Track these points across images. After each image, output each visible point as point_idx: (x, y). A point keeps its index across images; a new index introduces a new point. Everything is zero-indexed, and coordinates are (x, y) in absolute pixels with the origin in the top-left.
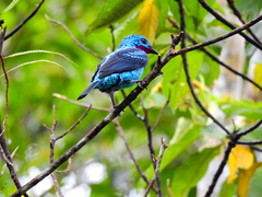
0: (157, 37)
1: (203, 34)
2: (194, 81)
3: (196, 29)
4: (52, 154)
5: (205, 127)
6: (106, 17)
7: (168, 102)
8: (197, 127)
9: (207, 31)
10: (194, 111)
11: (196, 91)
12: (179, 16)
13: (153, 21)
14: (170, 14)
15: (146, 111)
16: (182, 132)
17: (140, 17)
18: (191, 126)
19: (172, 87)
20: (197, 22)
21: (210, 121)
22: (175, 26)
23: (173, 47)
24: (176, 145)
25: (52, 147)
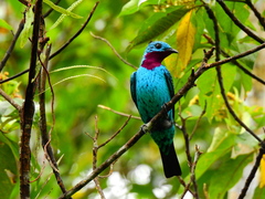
0: (193, 52)
1: (236, 49)
2: (228, 93)
3: (229, 45)
4: (95, 161)
5: (239, 135)
6: (146, 33)
7: (204, 112)
8: (232, 136)
9: (240, 46)
10: (229, 121)
11: (230, 102)
12: (214, 32)
13: (190, 38)
14: (205, 30)
15: (183, 121)
16: (218, 141)
17: (178, 34)
18: (226, 135)
19: (208, 98)
20: (230, 38)
21: (243, 130)
22: (210, 41)
23: (206, 61)
24: (213, 153)
25: (95, 154)
